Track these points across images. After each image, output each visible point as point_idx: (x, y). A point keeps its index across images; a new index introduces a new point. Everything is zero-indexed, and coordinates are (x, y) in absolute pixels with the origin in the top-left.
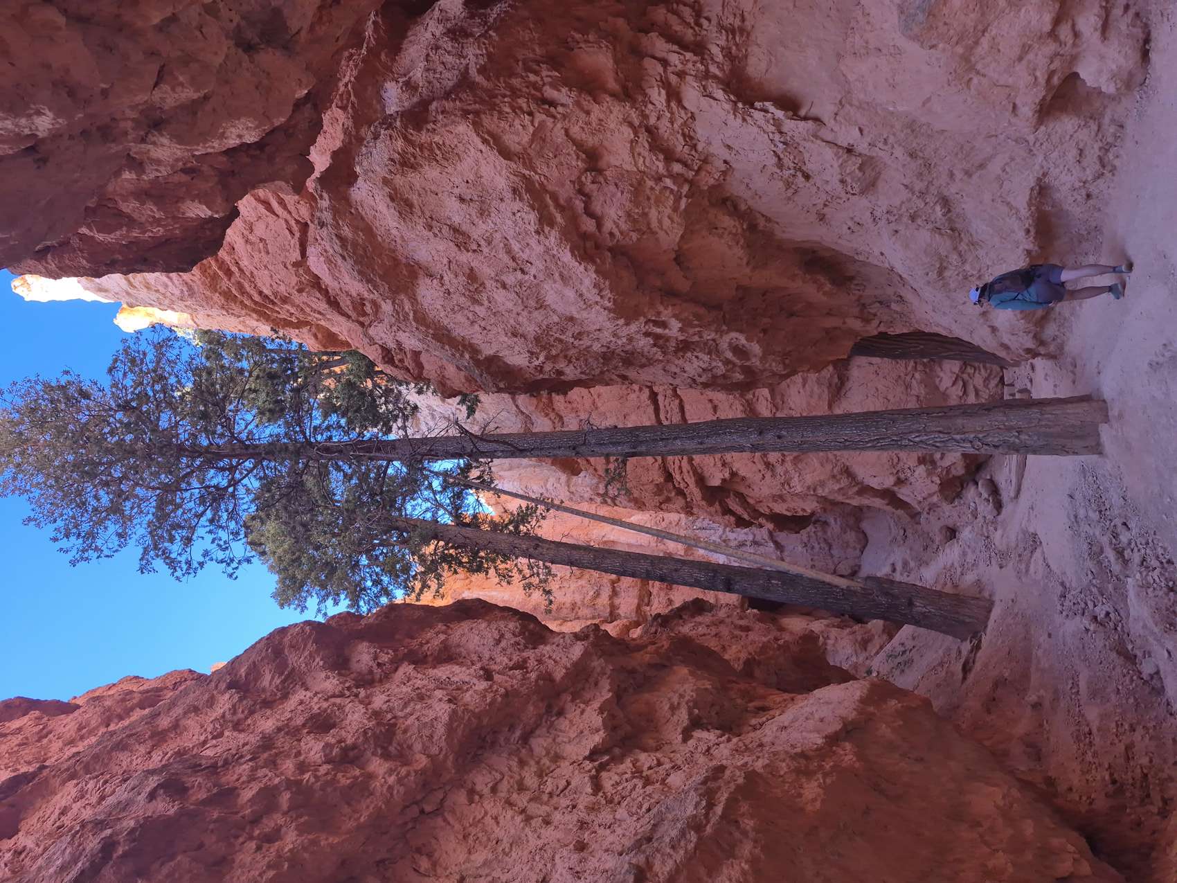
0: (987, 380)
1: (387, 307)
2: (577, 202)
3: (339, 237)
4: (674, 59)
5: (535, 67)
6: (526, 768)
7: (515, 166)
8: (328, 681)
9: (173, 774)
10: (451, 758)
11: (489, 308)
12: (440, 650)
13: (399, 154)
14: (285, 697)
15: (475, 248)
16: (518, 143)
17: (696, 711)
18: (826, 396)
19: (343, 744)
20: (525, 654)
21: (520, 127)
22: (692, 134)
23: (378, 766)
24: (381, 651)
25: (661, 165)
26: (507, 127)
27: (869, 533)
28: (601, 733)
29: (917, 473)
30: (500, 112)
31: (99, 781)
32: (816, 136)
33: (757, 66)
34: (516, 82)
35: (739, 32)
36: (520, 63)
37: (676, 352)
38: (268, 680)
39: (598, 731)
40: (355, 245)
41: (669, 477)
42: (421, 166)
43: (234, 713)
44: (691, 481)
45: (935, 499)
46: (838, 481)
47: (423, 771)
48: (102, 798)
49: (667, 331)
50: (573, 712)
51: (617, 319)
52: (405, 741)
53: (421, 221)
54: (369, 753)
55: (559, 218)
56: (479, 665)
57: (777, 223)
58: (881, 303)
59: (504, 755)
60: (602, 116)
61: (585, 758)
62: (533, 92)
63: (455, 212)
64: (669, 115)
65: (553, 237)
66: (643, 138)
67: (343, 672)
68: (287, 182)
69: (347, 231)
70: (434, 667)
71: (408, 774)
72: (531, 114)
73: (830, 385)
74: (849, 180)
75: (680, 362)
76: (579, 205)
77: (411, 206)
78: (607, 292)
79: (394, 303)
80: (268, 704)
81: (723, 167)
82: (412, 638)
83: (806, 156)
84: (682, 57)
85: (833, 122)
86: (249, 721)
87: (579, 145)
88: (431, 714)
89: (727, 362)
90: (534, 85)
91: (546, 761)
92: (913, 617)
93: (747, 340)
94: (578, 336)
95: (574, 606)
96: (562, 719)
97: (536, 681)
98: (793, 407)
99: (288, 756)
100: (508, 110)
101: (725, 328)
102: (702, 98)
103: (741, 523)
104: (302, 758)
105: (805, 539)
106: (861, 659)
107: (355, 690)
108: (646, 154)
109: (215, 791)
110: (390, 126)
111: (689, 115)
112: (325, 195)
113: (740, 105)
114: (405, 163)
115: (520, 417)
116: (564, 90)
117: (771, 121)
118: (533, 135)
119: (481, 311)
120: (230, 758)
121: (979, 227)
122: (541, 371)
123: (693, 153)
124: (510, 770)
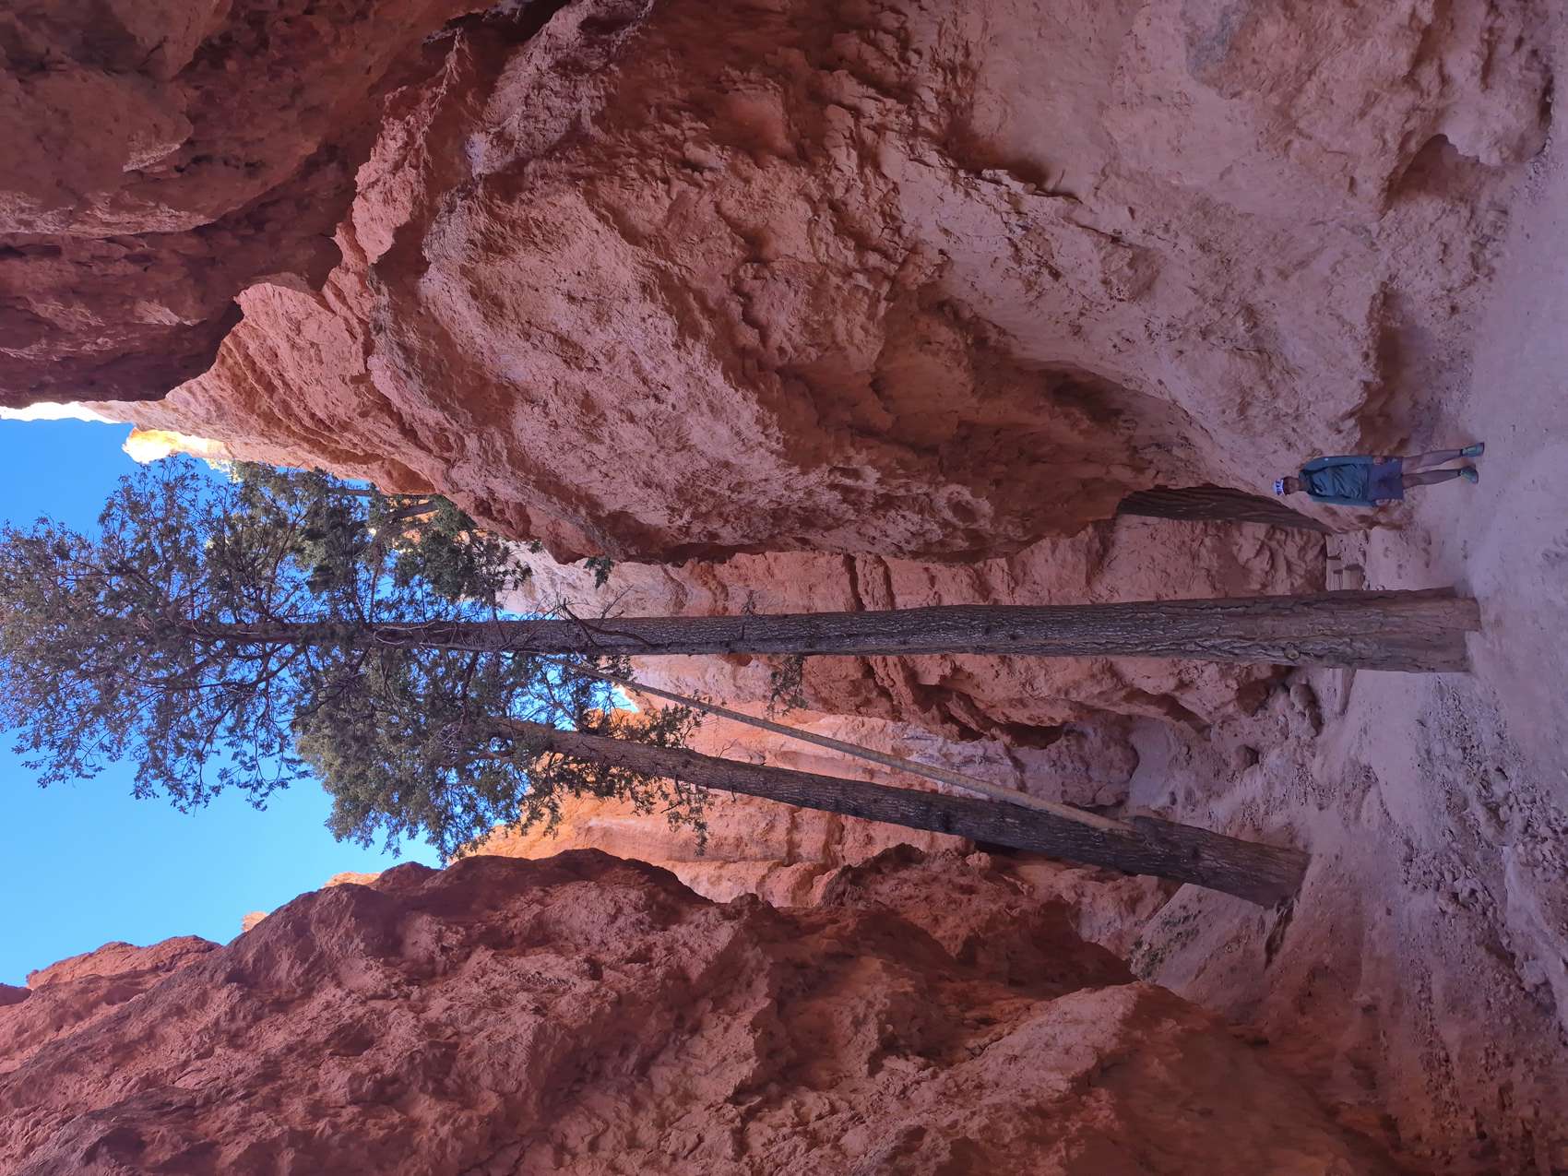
0: (1302, 550)
1: (472, 443)
2: (733, 305)
3: (402, 346)
4: (870, 107)
5: (675, 116)
6: (642, 1114)
7: (645, 253)
8: (370, 973)
9: (126, 1120)
10: (534, 1097)
11: (612, 447)
12: (532, 927)
13: (481, 233)
14: (308, 994)
15: (591, 365)
16: (650, 222)
17: (890, 1027)
18: (1083, 567)
19: (378, 1075)
20: (650, 939)
21: (651, 200)
22: (894, 212)
23: (426, 1108)
24: (449, 928)
25: (851, 255)
26: (633, 199)
27: (1138, 747)
28: (752, 1061)
29: (1205, 674)
30: (623, 178)
31: (27, 1121)
32: (1068, 219)
33: (986, 119)
34: (646, 136)
35: (960, 70)
36: (653, 110)
37: (873, 510)
38: (285, 969)
39: (747, 1057)
40: (425, 357)
41: (869, 672)
42: (514, 251)
43: (233, 1019)
44: (899, 677)
45: (1230, 709)
46: (1099, 682)
47: (493, 1117)
48: (30, 1148)
49: (860, 483)
50: (713, 1030)
51: (789, 466)
52: (469, 1071)
53: (514, 327)
54: (415, 1088)
55: (707, 327)
56: (583, 955)
57: (1015, 337)
58: (1158, 445)
59: (612, 1092)
60: (767, 186)
61: (727, 1100)
62: (670, 150)
63: (562, 315)
64: (862, 186)
65: (698, 353)
66: (826, 217)
67: (392, 959)
68: (300, 274)
69: (413, 339)
70: (522, 954)
71: (470, 1120)
72: (666, 181)
73: (1089, 551)
74: (1114, 279)
75: (881, 523)
76: (735, 308)
77: (501, 306)
78: (774, 430)
79: (480, 437)
80: (282, 1006)
81: (938, 259)
82: (495, 908)
83: (1055, 245)
84: (880, 105)
85: (1092, 199)
86: (252, 1032)
87: (735, 225)
88: (509, 1030)
89: (945, 524)
90: (672, 141)
91: (670, 1103)
92: (1199, 874)
93: (974, 494)
94: (737, 488)
95: (739, 841)
96: (697, 1038)
97: (663, 981)
98: (1038, 580)
99: (299, 1091)
100: (634, 175)
101: (942, 478)
102: (909, 164)
103: (966, 734)
104: (318, 1094)
105: (1054, 755)
106: (1127, 924)
107: (405, 988)
108: (830, 239)
109: (184, 1148)
110: (469, 195)
111: (891, 186)
112: (384, 289)
113: (962, 173)
114: (491, 247)
115: (670, 585)
116: (714, 148)
117: (1006, 197)
118: (671, 210)
119: (601, 451)
120: (214, 1093)
121: (1297, 350)
122: (687, 534)
123: (896, 239)
124: (618, 1116)
